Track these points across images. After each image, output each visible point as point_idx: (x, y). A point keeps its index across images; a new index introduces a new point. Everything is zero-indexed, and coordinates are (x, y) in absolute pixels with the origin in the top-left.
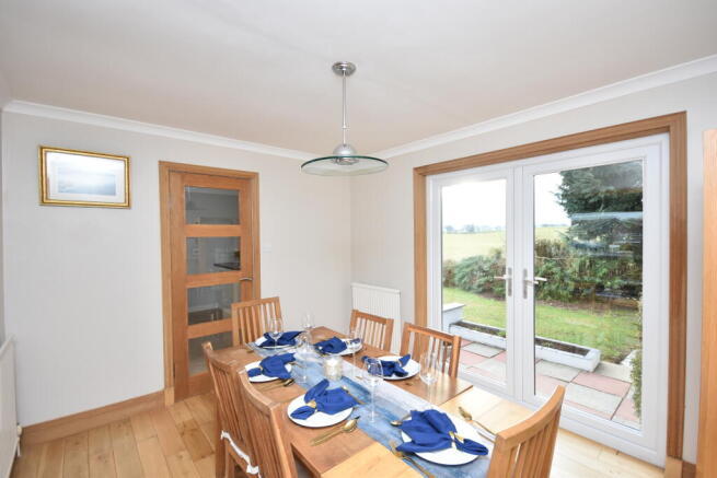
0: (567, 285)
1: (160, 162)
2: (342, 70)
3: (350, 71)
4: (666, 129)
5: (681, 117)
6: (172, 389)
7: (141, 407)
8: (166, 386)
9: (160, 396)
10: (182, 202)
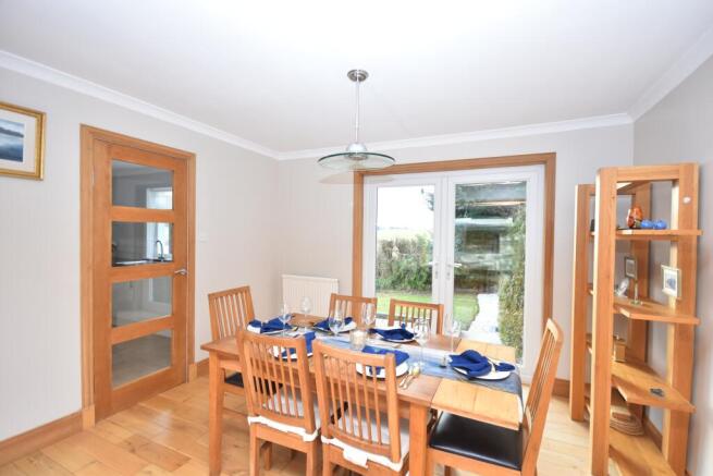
0: (421, 277)
1: (82, 126)
2: (358, 77)
3: (363, 77)
4: (545, 162)
5: (552, 156)
6: (93, 407)
7: (52, 435)
8: (84, 406)
9: (76, 418)
10: (107, 178)
